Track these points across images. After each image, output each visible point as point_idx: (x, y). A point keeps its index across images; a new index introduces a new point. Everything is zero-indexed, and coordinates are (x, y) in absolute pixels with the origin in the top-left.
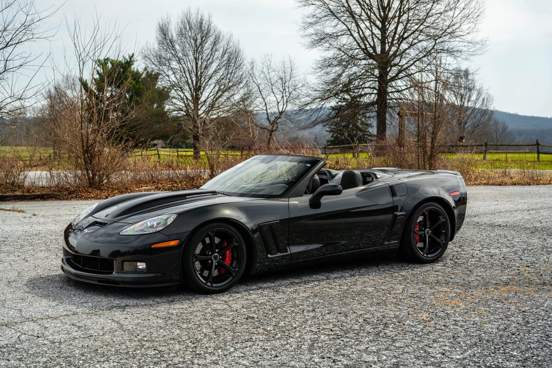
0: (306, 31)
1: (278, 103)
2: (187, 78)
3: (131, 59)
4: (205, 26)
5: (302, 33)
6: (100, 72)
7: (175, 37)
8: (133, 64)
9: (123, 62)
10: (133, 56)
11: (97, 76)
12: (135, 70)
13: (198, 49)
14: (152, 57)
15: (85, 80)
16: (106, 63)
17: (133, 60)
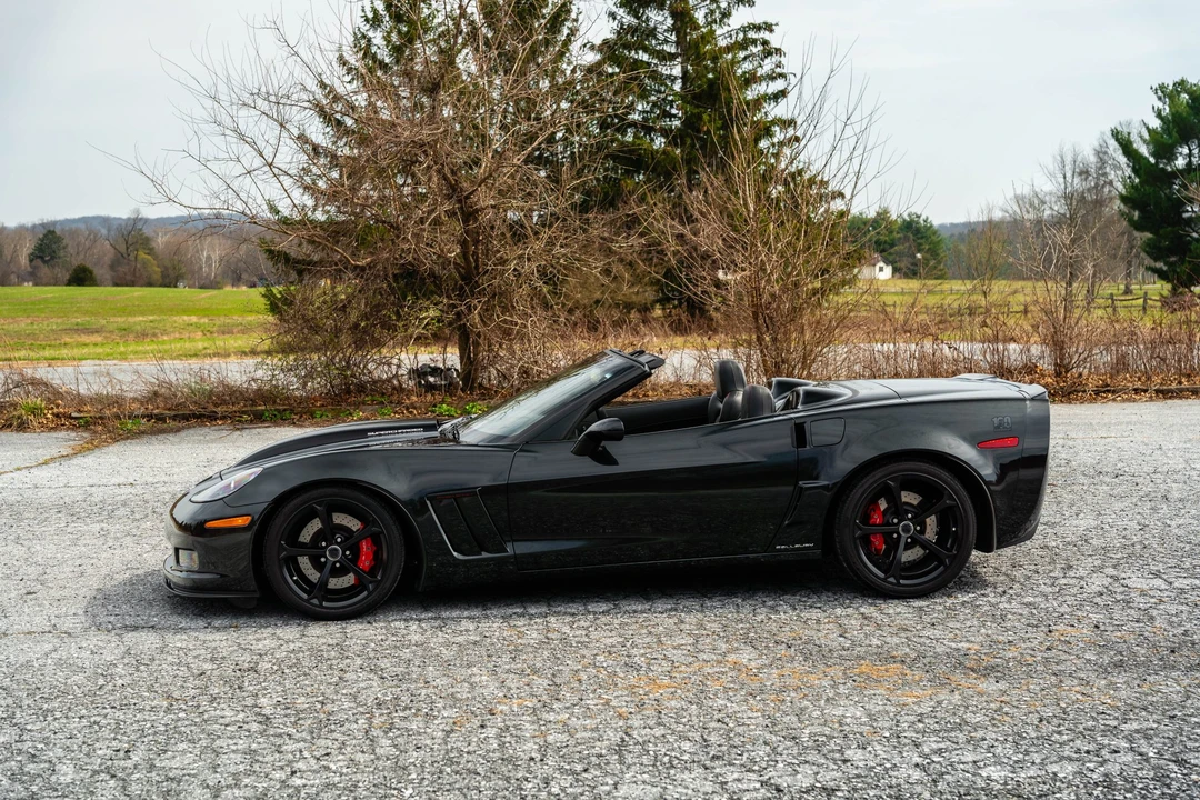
15: (1125, 134)
16: (1179, 93)
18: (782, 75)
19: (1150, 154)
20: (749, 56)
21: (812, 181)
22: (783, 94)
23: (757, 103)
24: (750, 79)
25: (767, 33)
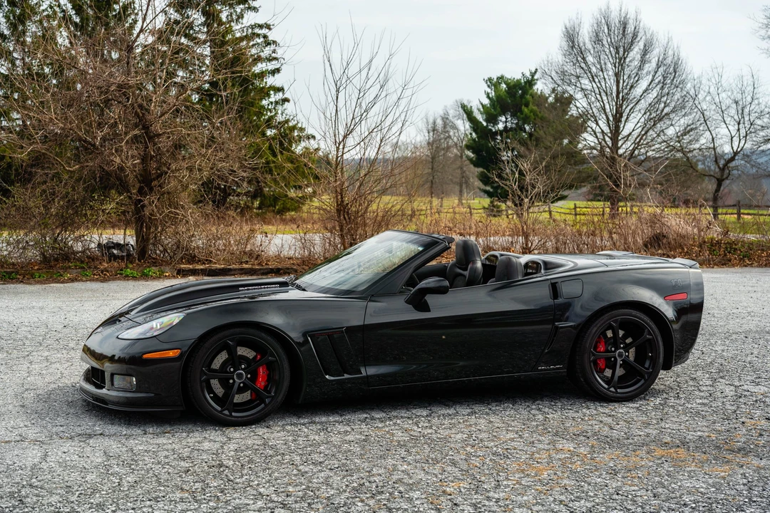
1: (732, 138)
2: (603, 102)
3: (533, 76)
4: (630, 29)
5: (762, 32)
6: (491, 96)
7: (589, 46)
8: (535, 84)
9: (523, 81)
10: (536, 72)
11: (486, 102)
12: (539, 92)
13: (621, 63)
14: (554, 74)
15: (469, 107)
16: (500, 83)
17: (536, 77)
18: (276, 59)
19: (484, 120)
20: (255, 44)
21: (294, 128)
22: (278, 70)
23: (262, 75)
24: (258, 59)
25: (267, 30)
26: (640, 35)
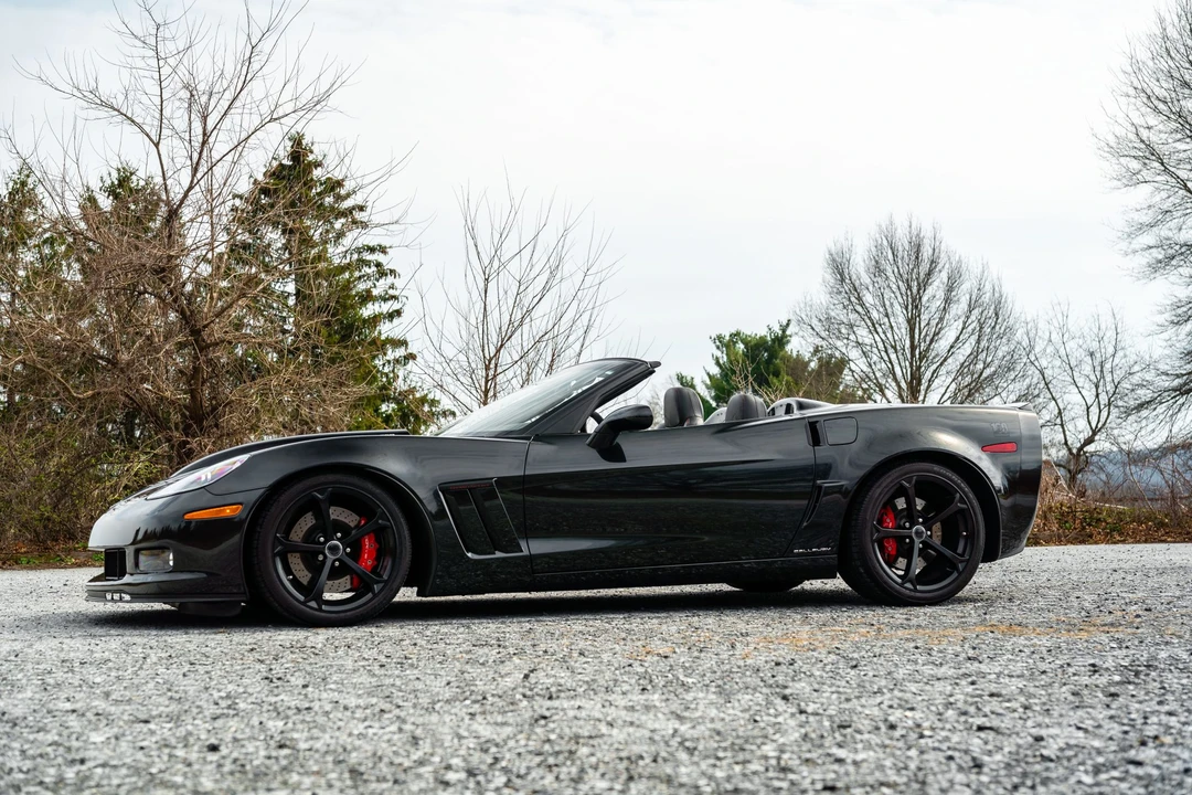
0: (1134, 242)
1: (1088, 408)
2: (891, 362)
3: (784, 331)
4: (926, 253)
5: (1124, 245)
6: (721, 362)
7: (866, 279)
8: (788, 342)
9: (769, 339)
10: (788, 325)
11: (715, 371)
12: (794, 355)
13: (914, 306)
14: (815, 322)
15: (689, 378)
16: (735, 343)
17: (788, 333)
18: (394, 298)
19: (712, 398)
20: (364, 276)
21: (423, 400)
22: (398, 313)
23: (375, 320)
24: (367, 297)
25: (381, 255)
26: (942, 261)
